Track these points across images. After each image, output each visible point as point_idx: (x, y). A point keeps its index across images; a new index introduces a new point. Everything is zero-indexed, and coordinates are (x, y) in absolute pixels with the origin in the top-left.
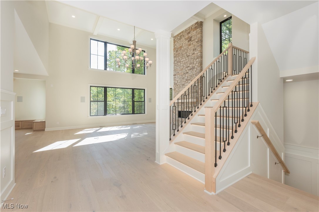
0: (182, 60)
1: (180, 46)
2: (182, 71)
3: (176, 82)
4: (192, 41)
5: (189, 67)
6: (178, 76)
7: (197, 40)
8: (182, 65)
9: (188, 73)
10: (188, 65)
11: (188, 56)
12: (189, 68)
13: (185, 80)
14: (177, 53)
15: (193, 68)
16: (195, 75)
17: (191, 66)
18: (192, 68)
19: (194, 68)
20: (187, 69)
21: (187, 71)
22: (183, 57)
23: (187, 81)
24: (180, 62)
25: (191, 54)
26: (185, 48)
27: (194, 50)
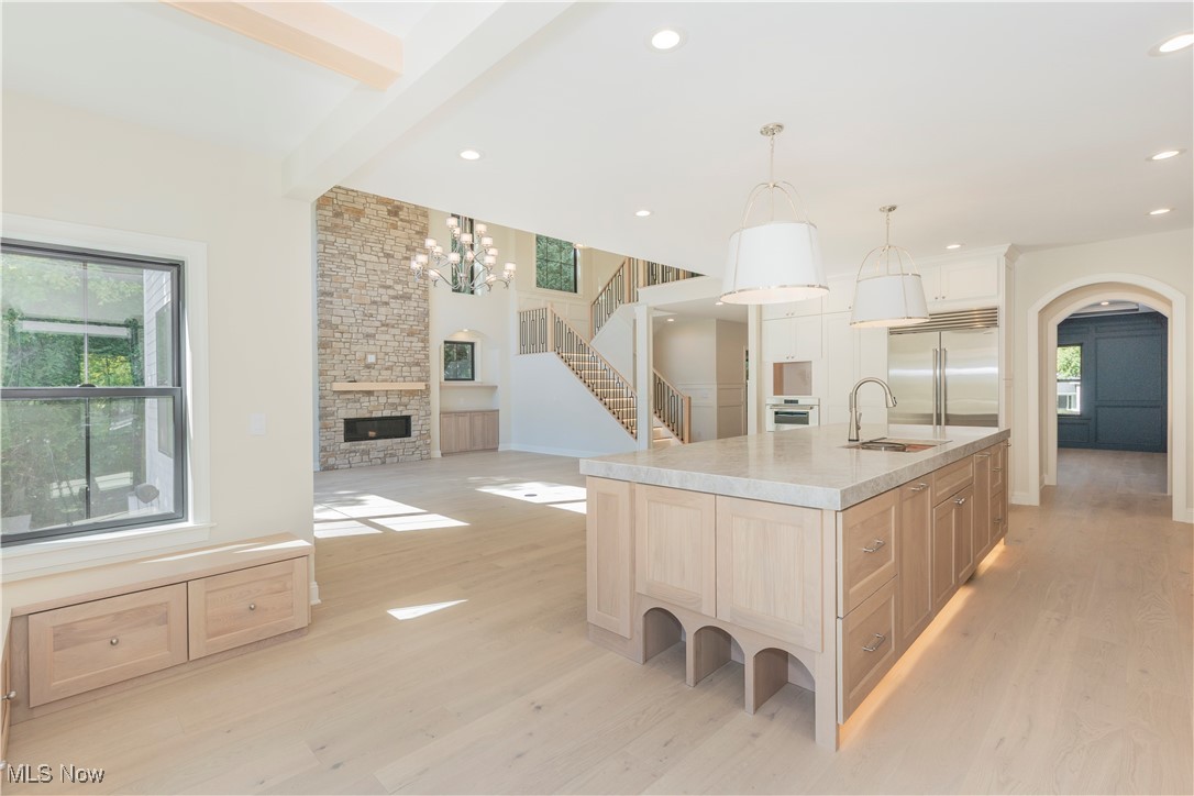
0: (366, 257)
1: (353, 205)
2: (363, 292)
3: (335, 320)
4: (401, 220)
5: (389, 287)
6: (346, 302)
7: (418, 229)
8: (361, 270)
9: (387, 304)
10: (389, 283)
11: (388, 256)
12: (391, 292)
13: (378, 324)
14: (338, 221)
15: (406, 297)
16: (412, 318)
17: (399, 287)
18: (401, 297)
19: (410, 298)
20: (382, 291)
21: (385, 299)
22: (368, 250)
23: (384, 328)
24: (353, 258)
25: (398, 256)
26: (374, 223)
27: (408, 248)
